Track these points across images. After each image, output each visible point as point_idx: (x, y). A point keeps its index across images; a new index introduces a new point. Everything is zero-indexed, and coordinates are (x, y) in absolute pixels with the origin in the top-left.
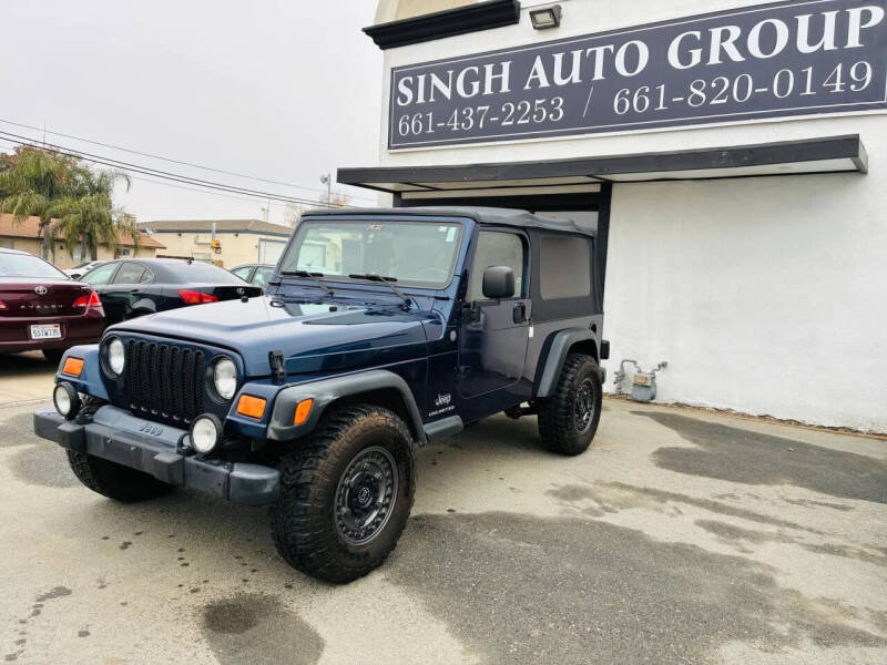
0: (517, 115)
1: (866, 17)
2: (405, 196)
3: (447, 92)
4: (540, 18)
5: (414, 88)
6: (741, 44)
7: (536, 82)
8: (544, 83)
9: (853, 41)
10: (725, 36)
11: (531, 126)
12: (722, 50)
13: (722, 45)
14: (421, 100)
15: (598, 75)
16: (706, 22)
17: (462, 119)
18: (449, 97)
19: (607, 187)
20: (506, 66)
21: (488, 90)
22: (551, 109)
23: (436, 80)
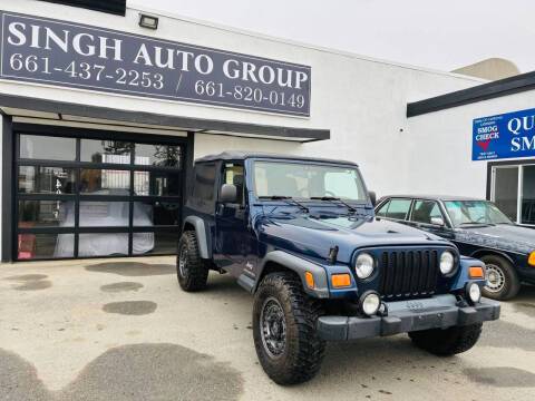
0: (129, 78)
1: (302, 77)
2: (15, 120)
3: (64, 46)
4: (146, 20)
5: (28, 34)
6: (256, 73)
7: (142, 61)
8: (148, 62)
9: (298, 86)
10: (249, 68)
11: (140, 88)
12: (248, 75)
13: (248, 72)
14: (35, 44)
15: (185, 68)
16: (242, 58)
17: (78, 70)
18: (66, 50)
19: (191, 135)
20: (118, 43)
21: (103, 55)
22: (154, 81)
23: (50, 33)
